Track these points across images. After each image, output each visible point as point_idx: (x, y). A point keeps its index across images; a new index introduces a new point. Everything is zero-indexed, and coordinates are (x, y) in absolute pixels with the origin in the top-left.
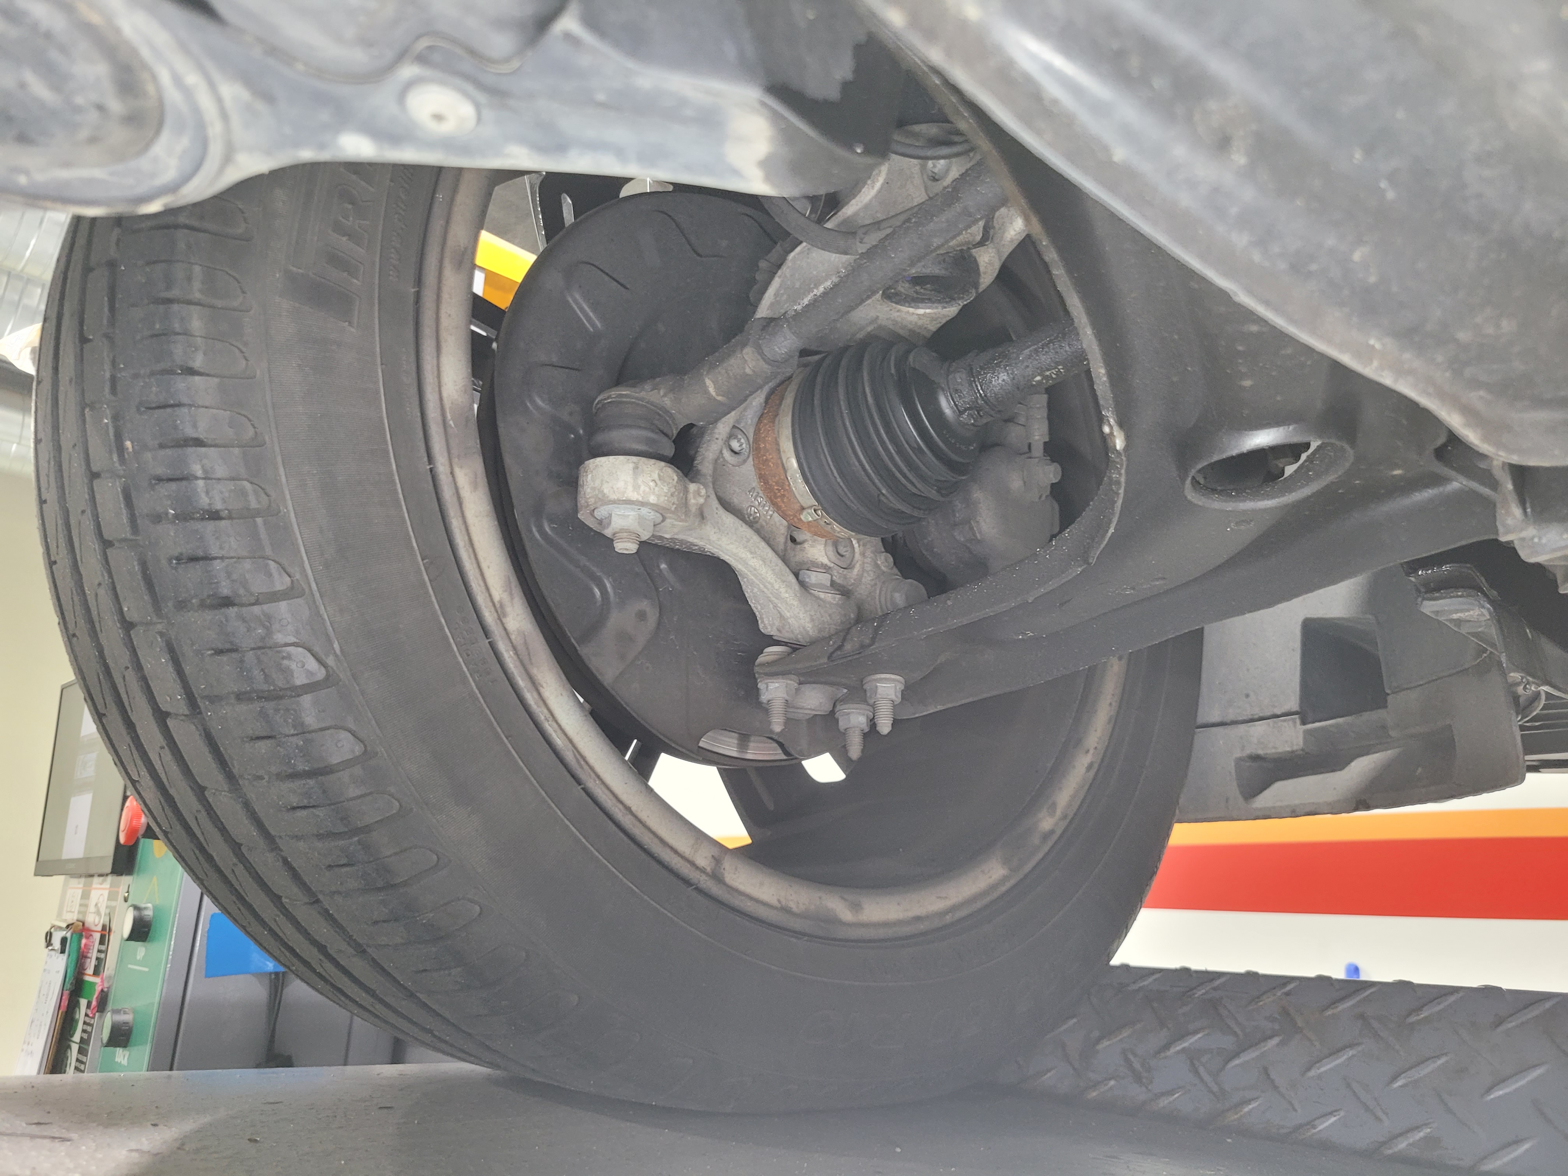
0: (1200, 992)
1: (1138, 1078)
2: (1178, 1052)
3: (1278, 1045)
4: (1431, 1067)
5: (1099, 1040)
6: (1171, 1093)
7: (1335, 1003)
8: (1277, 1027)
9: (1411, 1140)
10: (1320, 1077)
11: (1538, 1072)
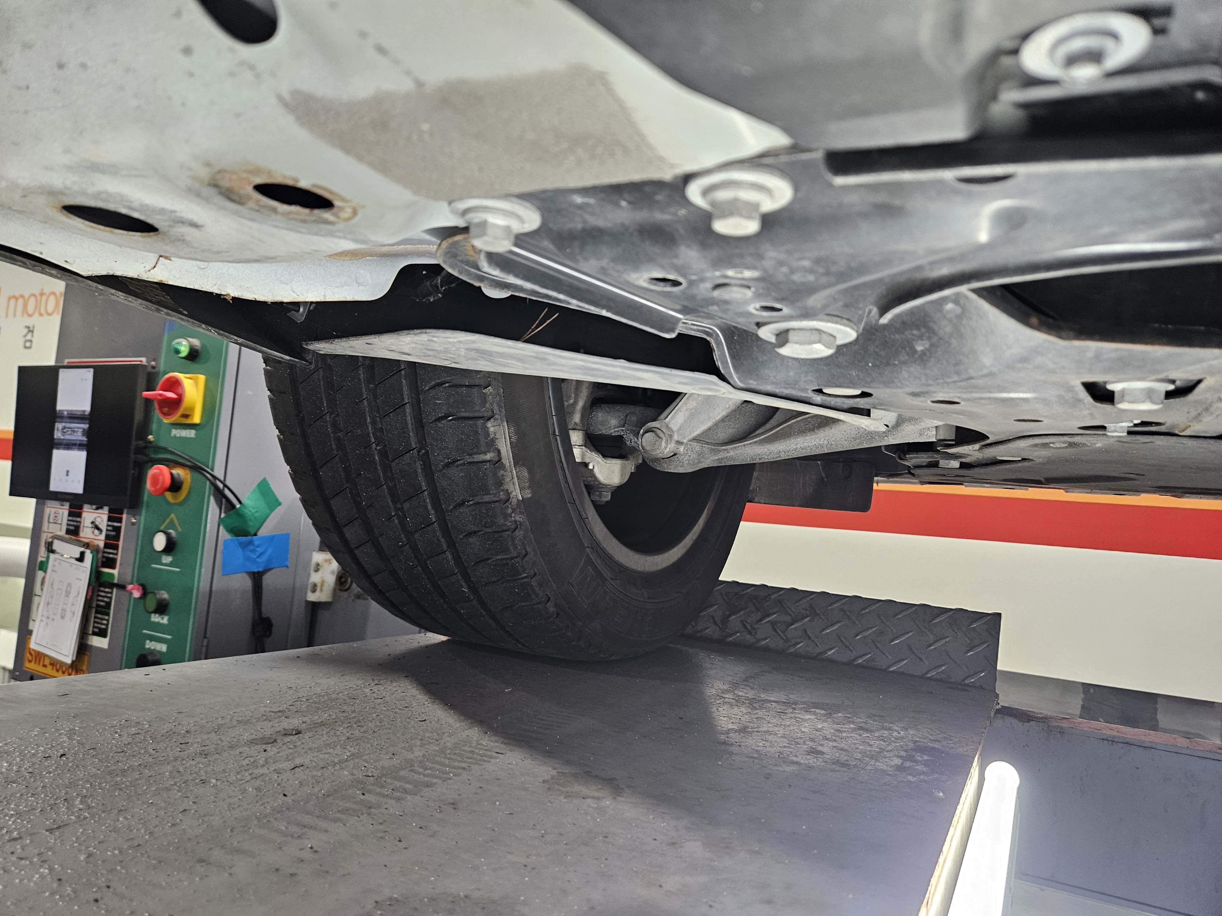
0: (773, 597)
1: (750, 633)
2: (766, 622)
3: (809, 621)
4: (870, 631)
5: (730, 616)
6: (766, 639)
7: (831, 604)
8: (808, 613)
9: (864, 659)
10: (827, 633)
11: (910, 634)
